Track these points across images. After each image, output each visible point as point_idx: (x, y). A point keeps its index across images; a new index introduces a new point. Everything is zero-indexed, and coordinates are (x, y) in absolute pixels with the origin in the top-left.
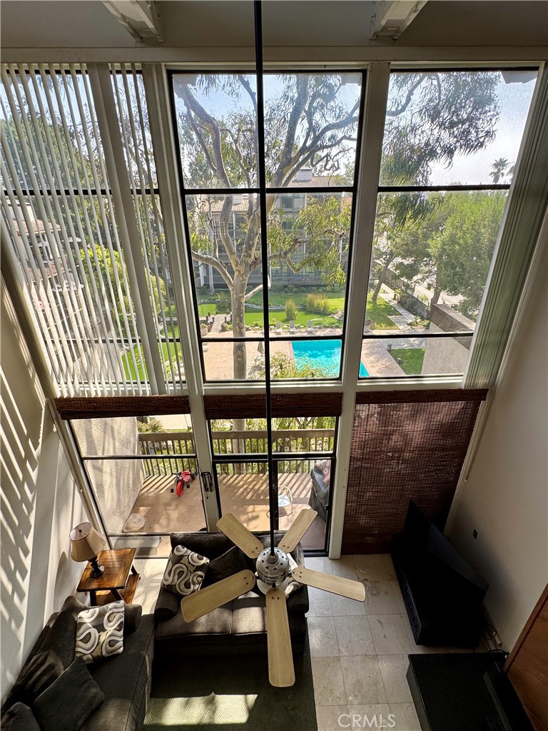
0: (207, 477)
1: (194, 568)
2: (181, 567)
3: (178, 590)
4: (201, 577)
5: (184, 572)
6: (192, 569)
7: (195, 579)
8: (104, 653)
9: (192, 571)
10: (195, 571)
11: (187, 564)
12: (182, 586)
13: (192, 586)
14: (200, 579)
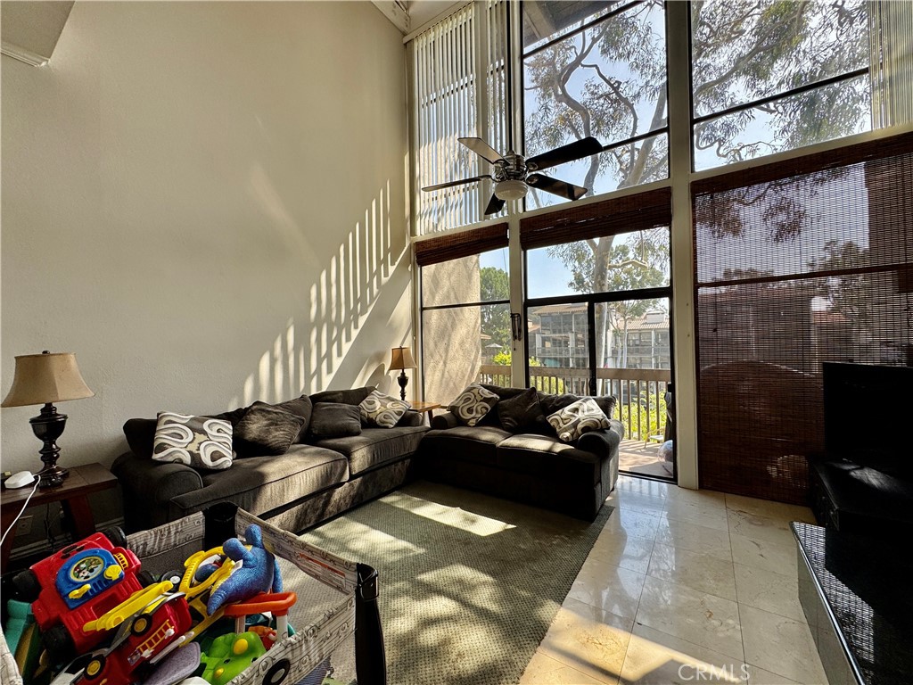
1: (483, 399)
4: (487, 409)
5: (470, 399)
6: (479, 398)
7: (479, 408)
8: (377, 420)
10: (481, 401)
12: (465, 410)
13: (474, 413)
14: (484, 411)
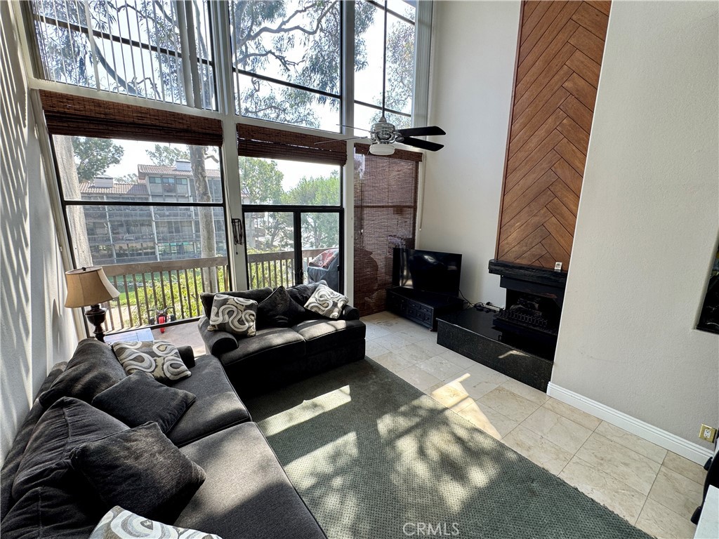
0: (237, 224)
1: (244, 307)
2: (229, 308)
3: (233, 327)
4: (254, 315)
5: (234, 311)
6: (242, 308)
7: (247, 317)
9: (242, 310)
10: (245, 310)
11: (236, 304)
12: (236, 323)
13: (246, 323)
14: (253, 318)
